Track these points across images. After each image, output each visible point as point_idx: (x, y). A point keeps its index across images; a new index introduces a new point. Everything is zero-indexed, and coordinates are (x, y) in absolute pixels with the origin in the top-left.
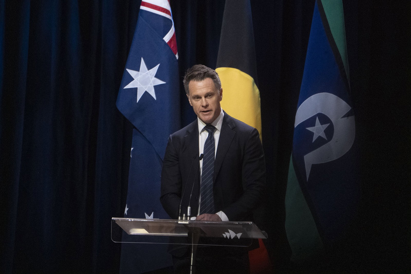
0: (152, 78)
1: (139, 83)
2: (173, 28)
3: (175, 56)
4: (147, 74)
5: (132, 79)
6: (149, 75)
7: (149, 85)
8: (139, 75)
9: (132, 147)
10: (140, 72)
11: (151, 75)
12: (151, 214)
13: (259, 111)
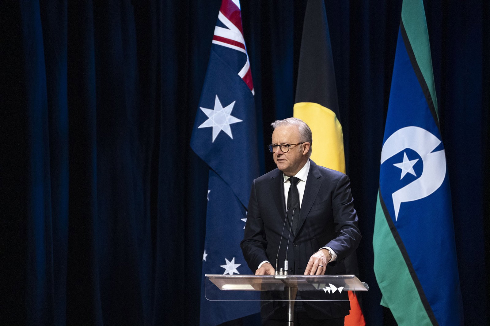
0: (227, 116)
1: (214, 122)
2: (248, 63)
3: (251, 93)
4: (222, 112)
5: (207, 118)
6: (224, 113)
7: (225, 124)
8: (214, 113)
9: (209, 190)
10: (215, 111)
11: (226, 112)
12: (232, 259)
13: (342, 147)
